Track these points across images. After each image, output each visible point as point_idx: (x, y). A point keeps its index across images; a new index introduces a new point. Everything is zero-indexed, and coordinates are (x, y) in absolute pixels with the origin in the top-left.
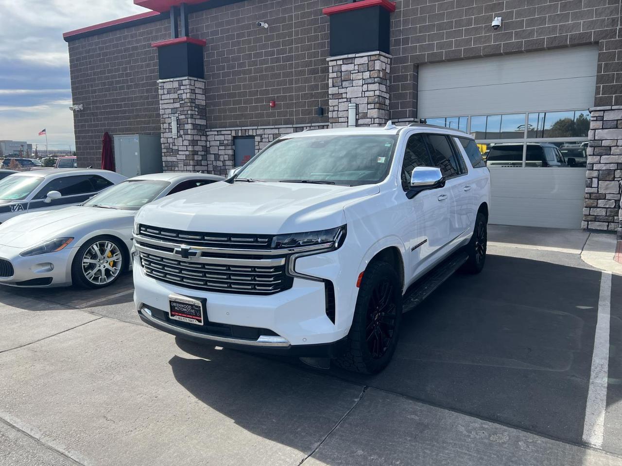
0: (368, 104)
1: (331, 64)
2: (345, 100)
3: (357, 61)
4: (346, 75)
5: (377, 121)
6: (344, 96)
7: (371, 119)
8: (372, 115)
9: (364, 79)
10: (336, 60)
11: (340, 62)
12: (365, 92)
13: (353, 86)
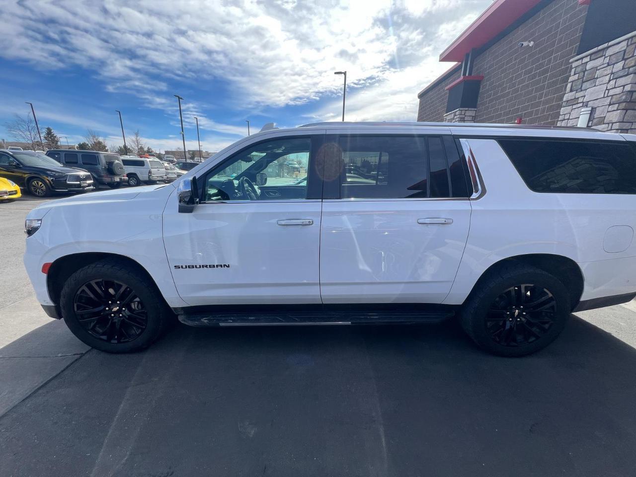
0: (609, 105)
1: (574, 65)
2: (581, 105)
3: (609, 52)
4: (589, 74)
5: (616, 126)
6: (580, 100)
7: (608, 124)
8: (611, 119)
9: (613, 73)
10: (582, 58)
11: (587, 59)
12: (609, 90)
13: (595, 86)
